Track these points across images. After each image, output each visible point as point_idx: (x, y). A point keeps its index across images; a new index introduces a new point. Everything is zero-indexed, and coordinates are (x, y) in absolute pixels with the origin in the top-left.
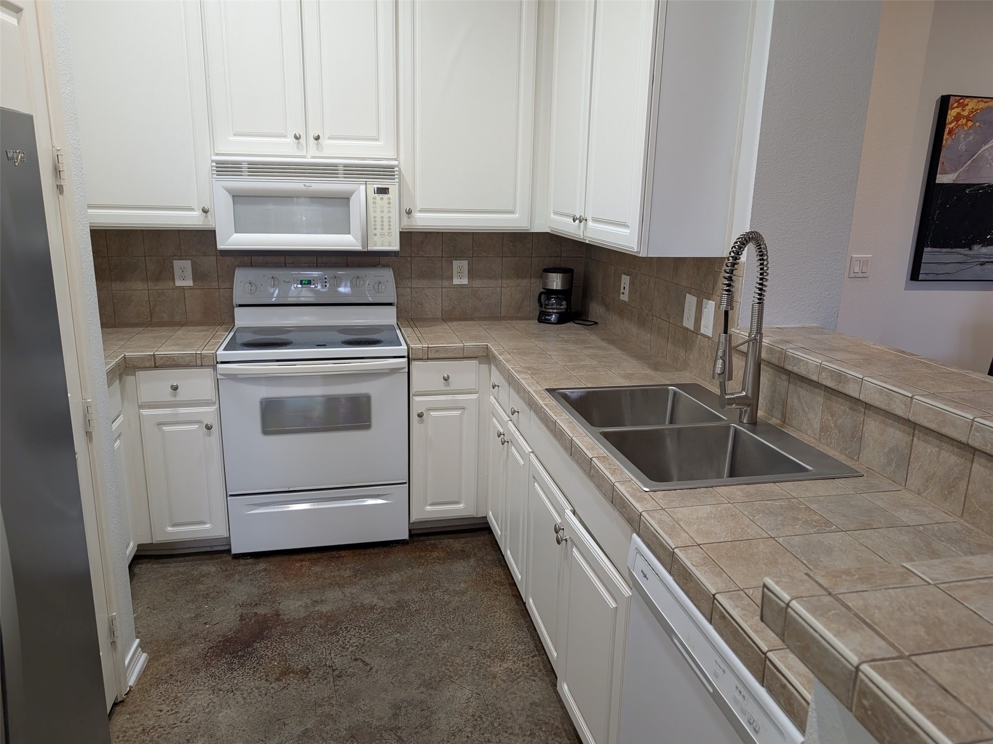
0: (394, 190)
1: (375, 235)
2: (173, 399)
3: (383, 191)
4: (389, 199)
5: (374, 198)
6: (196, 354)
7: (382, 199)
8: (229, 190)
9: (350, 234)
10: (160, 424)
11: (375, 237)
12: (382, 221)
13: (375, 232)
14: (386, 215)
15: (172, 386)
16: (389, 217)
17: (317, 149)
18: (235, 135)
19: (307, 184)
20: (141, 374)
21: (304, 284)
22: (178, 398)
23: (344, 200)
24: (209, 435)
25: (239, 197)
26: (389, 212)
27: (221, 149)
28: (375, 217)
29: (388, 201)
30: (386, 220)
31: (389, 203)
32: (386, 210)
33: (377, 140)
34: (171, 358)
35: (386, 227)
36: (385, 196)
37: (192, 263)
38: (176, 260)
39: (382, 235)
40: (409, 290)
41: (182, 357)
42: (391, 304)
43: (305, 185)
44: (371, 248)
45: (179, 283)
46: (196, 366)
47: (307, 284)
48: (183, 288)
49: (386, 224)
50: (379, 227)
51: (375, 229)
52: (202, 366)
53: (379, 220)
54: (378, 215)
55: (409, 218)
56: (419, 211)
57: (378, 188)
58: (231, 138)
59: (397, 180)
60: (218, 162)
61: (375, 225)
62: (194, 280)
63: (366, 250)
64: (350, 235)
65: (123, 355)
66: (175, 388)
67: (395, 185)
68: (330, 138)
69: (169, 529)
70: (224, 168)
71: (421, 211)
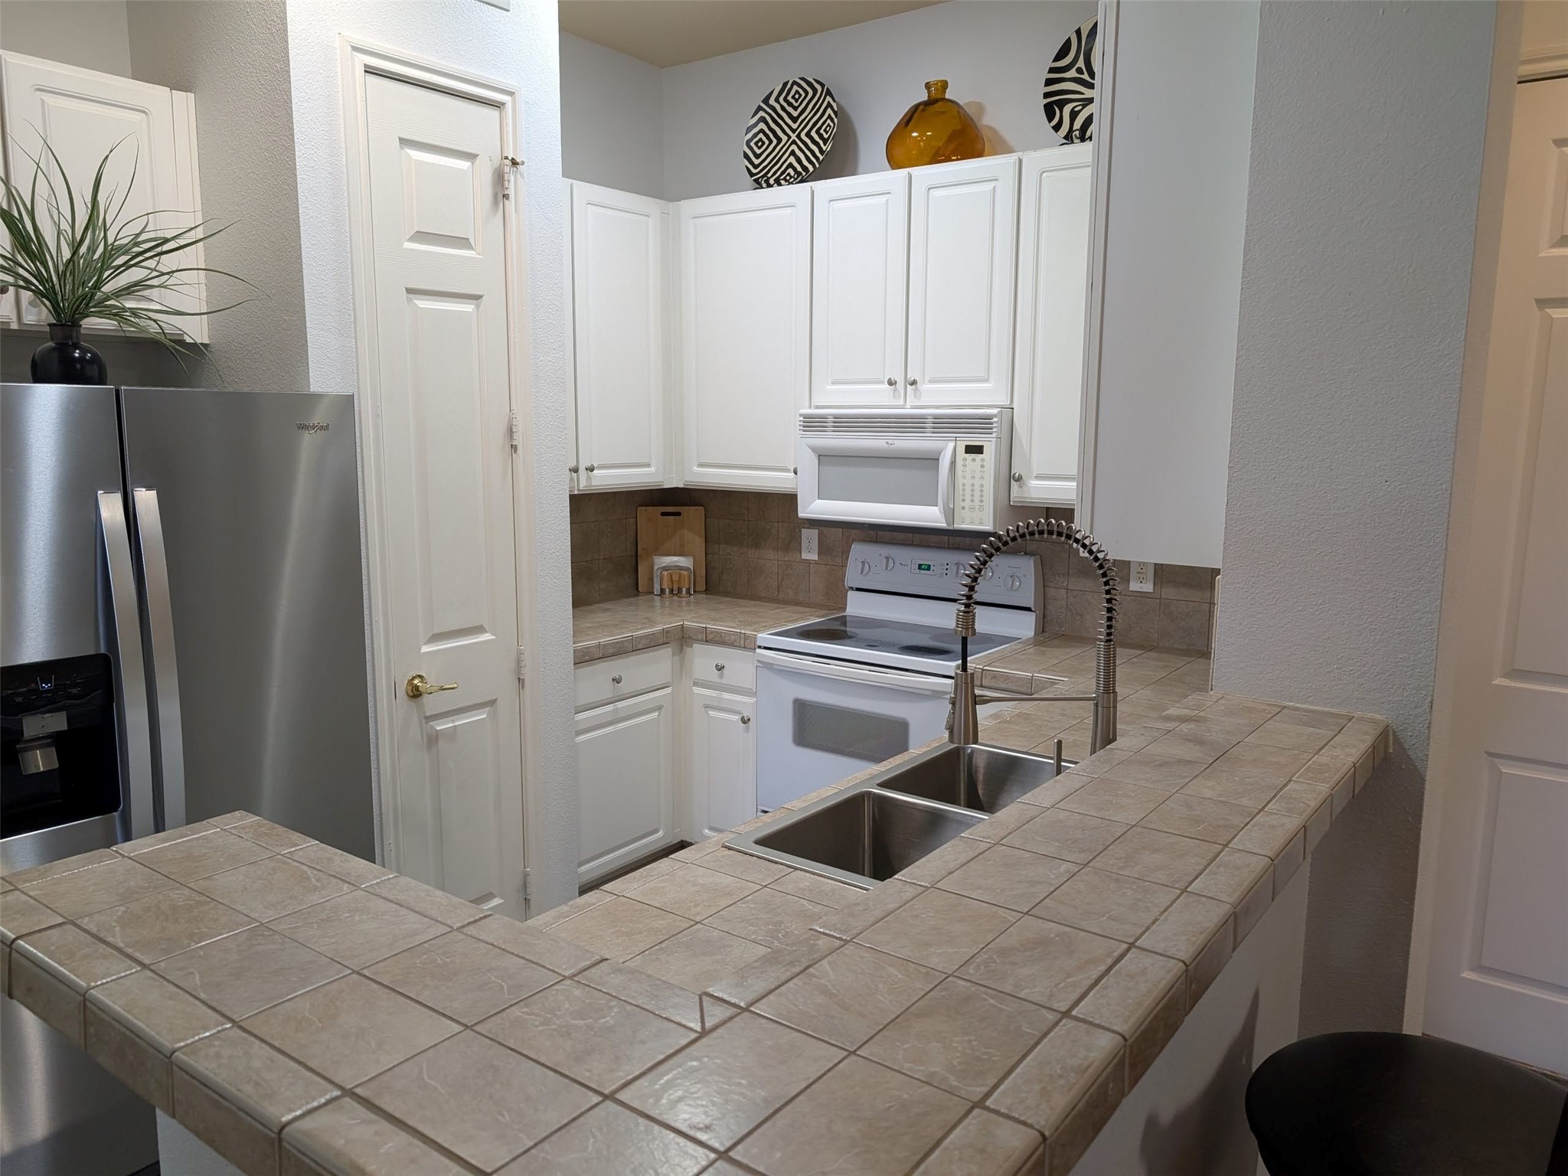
0: (990, 449)
1: (963, 508)
2: (719, 681)
3: (974, 450)
4: (983, 460)
5: (965, 460)
6: (740, 633)
7: (974, 460)
8: (813, 449)
9: (937, 506)
10: (706, 707)
11: (963, 511)
12: (972, 490)
13: (962, 504)
14: (977, 482)
15: (717, 666)
16: (982, 486)
17: (915, 397)
18: (833, 383)
19: (890, 441)
20: (698, 648)
21: (924, 569)
22: (724, 681)
23: (931, 460)
24: (747, 730)
25: (825, 457)
26: (982, 478)
27: (818, 400)
28: (964, 485)
29: (981, 463)
30: (977, 488)
31: (983, 466)
32: (978, 475)
33: (986, 381)
34: (718, 633)
35: (977, 498)
36: (978, 457)
37: (819, 533)
38: (805, 528)
39: (972, 509)
40: (1064, 591)
41: (729, 635)
42: (1028, 609)
43: (887, 443)
44: (960, 525)
45: (805, 556)
46: (739, 647)
47: (927, 570)
48: (808, 562)
49: (977, 493)
50: (968, 498)
51: (964, 500)
52: (744, 647)
53: (968, 488)
54: (968, 482)
55: (1020, 487)
56: (1036, 477)
57: (967, 446)
58: (828, 387)
59: (994, 435)
60: (805, 416)
61: (964, 495)
62: (820, 554)
63: (952, 528)
64: (936, 508)
65: (682, 623)
66: (720, 668)
67: (990, 441)
68: (931, 382)
69: (706, 831)
70: (812, 423)
71: (1039, 477)
